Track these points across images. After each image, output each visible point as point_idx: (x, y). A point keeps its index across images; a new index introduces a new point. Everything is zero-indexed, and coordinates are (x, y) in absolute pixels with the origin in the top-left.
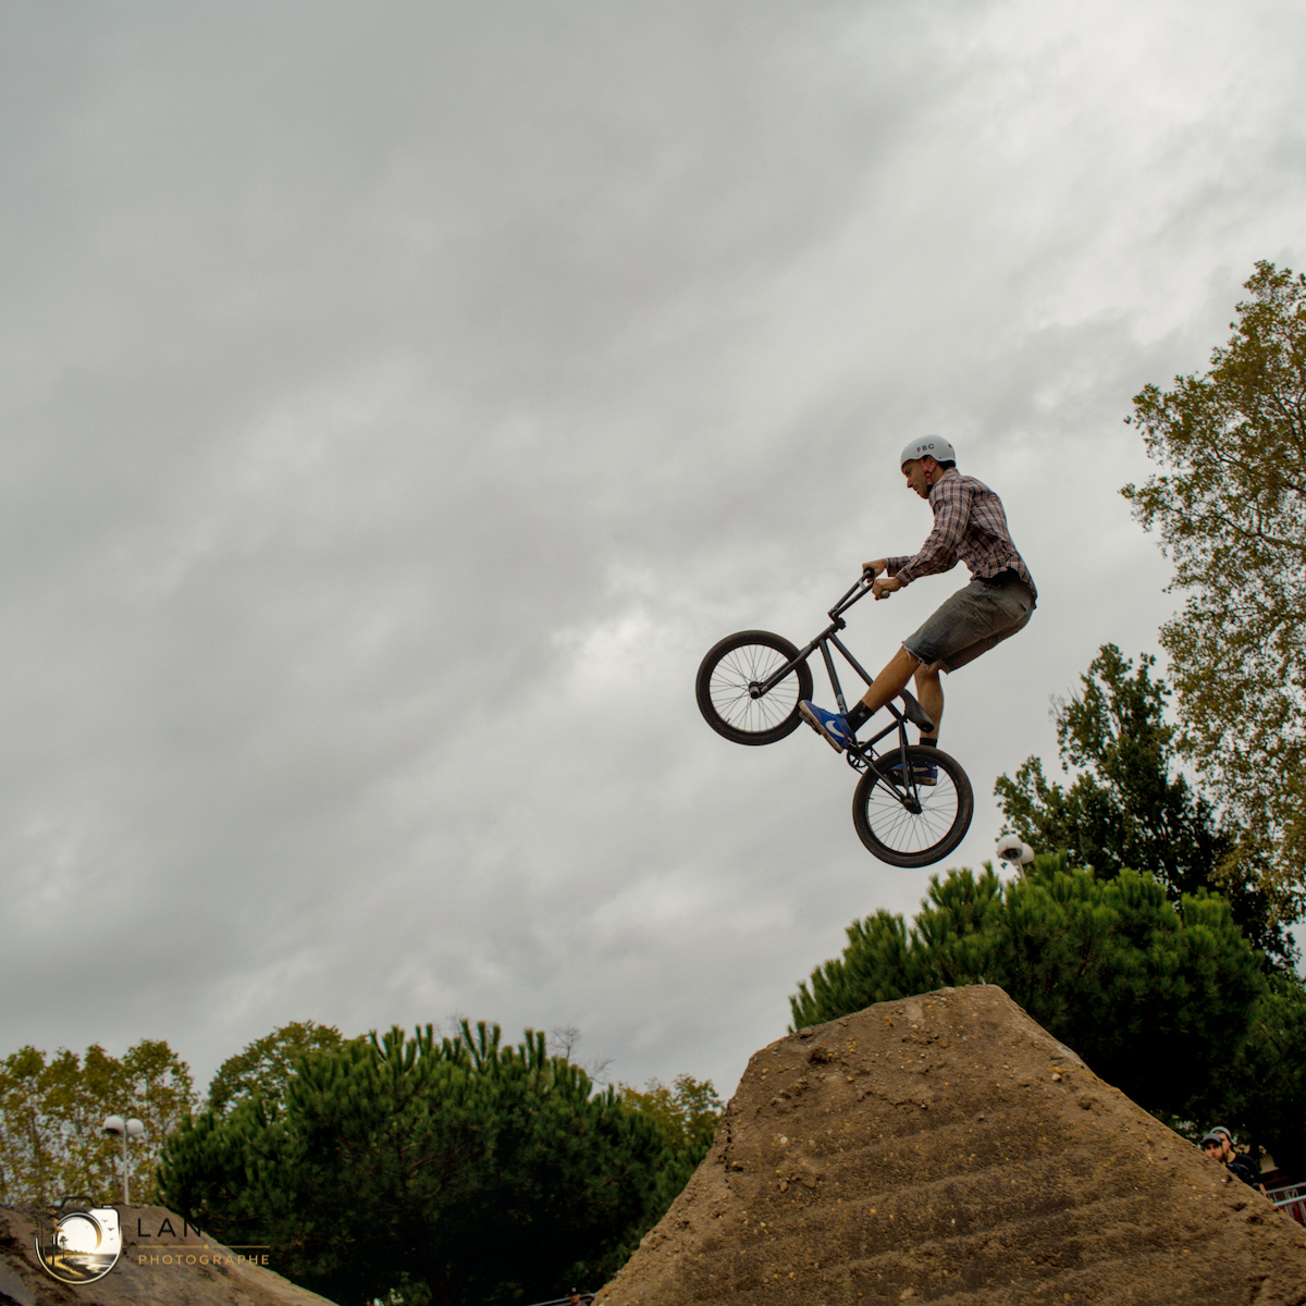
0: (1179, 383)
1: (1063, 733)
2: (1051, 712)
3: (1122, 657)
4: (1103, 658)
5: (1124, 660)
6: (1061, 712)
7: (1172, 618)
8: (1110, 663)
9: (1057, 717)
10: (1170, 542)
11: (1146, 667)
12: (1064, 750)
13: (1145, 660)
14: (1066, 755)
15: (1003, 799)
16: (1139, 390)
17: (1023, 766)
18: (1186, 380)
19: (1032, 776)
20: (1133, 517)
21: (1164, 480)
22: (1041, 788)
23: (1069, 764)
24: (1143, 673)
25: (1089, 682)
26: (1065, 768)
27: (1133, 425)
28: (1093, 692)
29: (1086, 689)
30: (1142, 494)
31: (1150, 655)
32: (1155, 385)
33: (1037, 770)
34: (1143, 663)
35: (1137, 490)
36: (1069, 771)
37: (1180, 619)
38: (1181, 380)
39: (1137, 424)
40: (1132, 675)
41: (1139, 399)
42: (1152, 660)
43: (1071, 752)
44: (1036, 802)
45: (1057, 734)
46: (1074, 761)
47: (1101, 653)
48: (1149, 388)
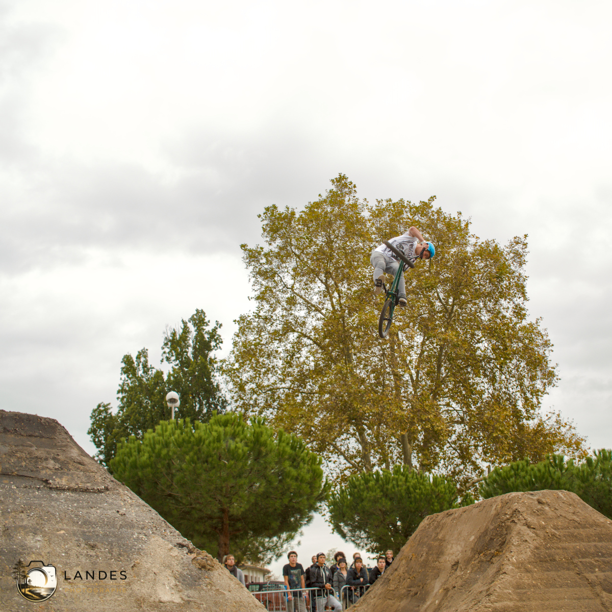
0: (286, 210)
1: (166, 344)
2: (164, 333)
3: (206, 318)
4: (196, 315)
5: (206, 320)
6: (169, 334)
8: (199, 319)
9: (166, 336)
10: (254, 277)
11: (217, 328)
12: (164, 353)
13: (217, 324)
14: (165, 355)
15: (123, 365)
16: (270, 205)
17: (139, 352)
18: (290, 210)
19: (142, 359)
20: (243, 259)
21: (262, 248)
22: (145, 366)
23: (165, 360)
24: (215, 330)
26: (162, 361)
27: (261, 219)
28: (186, 330)
29: (183, 327)
30: (250, 251)
31: (220, 323)
32: (277, 205)
33: (145, 357)
34: (216, 325)
35: (248, 248)
36: (163, 363)
37: (251, 314)
38: (288, 208)
40: (209, 328)
41: (267, 209)
42: (221, 325)
43: (168, 355)
44: (140, 373)
45: (163, 344)
46: (168, 359)
47: (195, 312)
48: (275, 207)
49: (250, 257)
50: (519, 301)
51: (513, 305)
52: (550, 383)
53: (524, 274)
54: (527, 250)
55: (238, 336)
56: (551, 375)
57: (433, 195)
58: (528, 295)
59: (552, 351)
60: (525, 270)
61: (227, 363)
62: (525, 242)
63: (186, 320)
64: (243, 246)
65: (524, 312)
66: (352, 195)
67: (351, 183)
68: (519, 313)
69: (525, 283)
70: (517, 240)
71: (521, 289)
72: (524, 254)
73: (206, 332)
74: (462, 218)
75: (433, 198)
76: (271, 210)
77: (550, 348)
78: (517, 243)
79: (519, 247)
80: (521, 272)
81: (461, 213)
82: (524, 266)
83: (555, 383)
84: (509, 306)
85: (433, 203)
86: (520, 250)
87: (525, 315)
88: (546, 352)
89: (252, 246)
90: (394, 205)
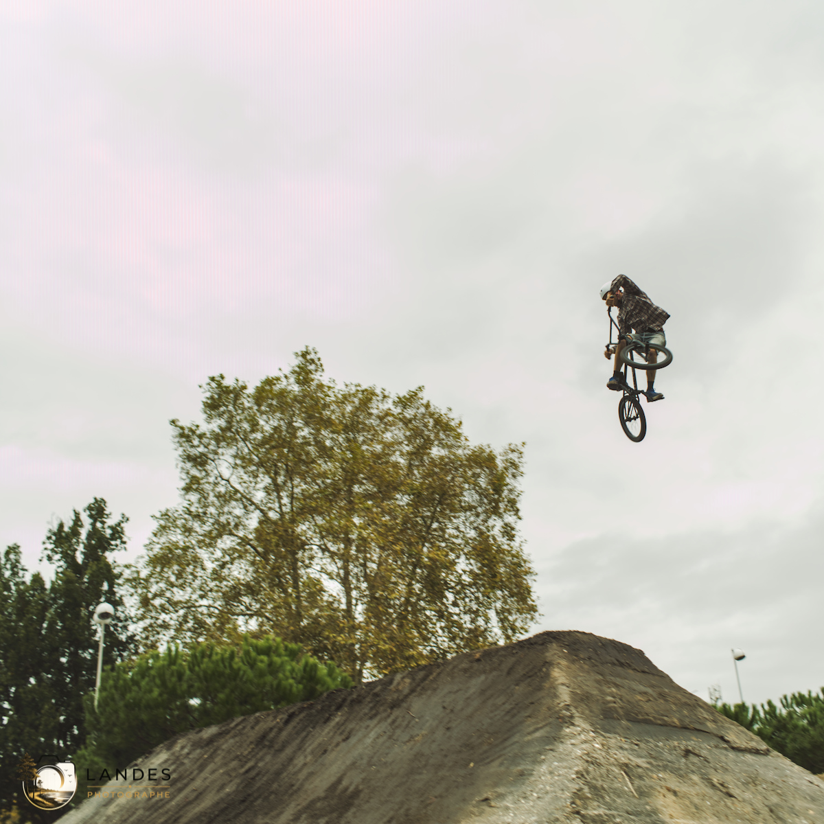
0: (236, 382)
1: (49, 538)
3: (106, 509)
4: (94, 504)
5: (107, 511)
6: (55, 526)
7: (176, 506)
8: (98, 510)
9: (52, 527)
10: (182, 462)
11: (122, 523)
12: (45, 549)
13: (123, 518)
14: (45, 553)
16: (216, 374)
17: (8, 547)
18: (240, 383)
19: (13, 557)
20: (171, 438)
21: (198, 426)
22: (14, 566)
23: (45, 559)
24: (119, 524)
25: (77, 514)
26: (41, 560)
27: (202, 390)
28: (77, 522)
29: (74, 518)
30: (182, 428)
31: (127, 516)
32: (224, 375)
33: (17, 554)
34: (121, 519)
35: (180, 424)
39: (203, 390)
40: (111, 522)
41: (212, 379)
42: (128, 519)
47: (93, 501)
48: (222, 377)
49: (182, 435)
50: (510, 518)
51: (502, 524)
52: (532, 619)
53: (519, 488)
54: (522, 460)
55: (155, 535)
56: (533, 609)
57: (421, 385)
58: (520, 514)
59: (535, 581)
60: (520, 484)
61: (134, 569)
62: (522, 450)
63: (80, 510)
64: (173, 422)
65: (513, 532)
66: (319, 373)
67: (319, 359)
68: (509, 532)
69: (519, 498)
70: (512, 447)
71: (513, 505)
72: (520, 464)
73: (109, 527)
74: (451, 416)
75: (420, 389)
76: (217, 381)
77: (534, 577)
78: (513, 451)
79: (514, 456)
80: (516, 485)
81: (450, 410)
82: (519, 478)
83: (538, 620)
84: (497, 524)
85: (420, 395)
86: (517, 460)
87: (513, 536)
88: (529, 581)
89: (185, 422)
90: (363, 391)
